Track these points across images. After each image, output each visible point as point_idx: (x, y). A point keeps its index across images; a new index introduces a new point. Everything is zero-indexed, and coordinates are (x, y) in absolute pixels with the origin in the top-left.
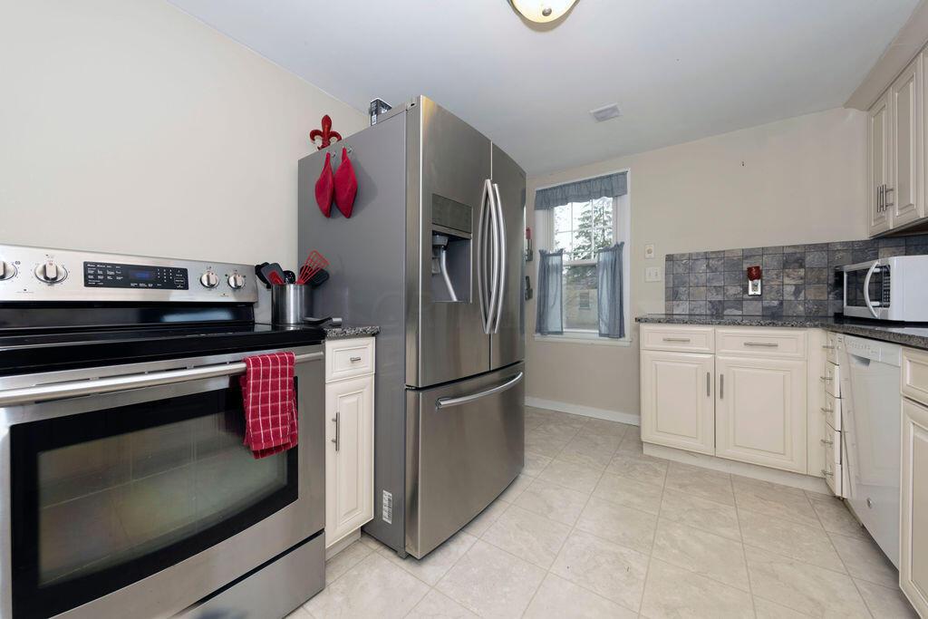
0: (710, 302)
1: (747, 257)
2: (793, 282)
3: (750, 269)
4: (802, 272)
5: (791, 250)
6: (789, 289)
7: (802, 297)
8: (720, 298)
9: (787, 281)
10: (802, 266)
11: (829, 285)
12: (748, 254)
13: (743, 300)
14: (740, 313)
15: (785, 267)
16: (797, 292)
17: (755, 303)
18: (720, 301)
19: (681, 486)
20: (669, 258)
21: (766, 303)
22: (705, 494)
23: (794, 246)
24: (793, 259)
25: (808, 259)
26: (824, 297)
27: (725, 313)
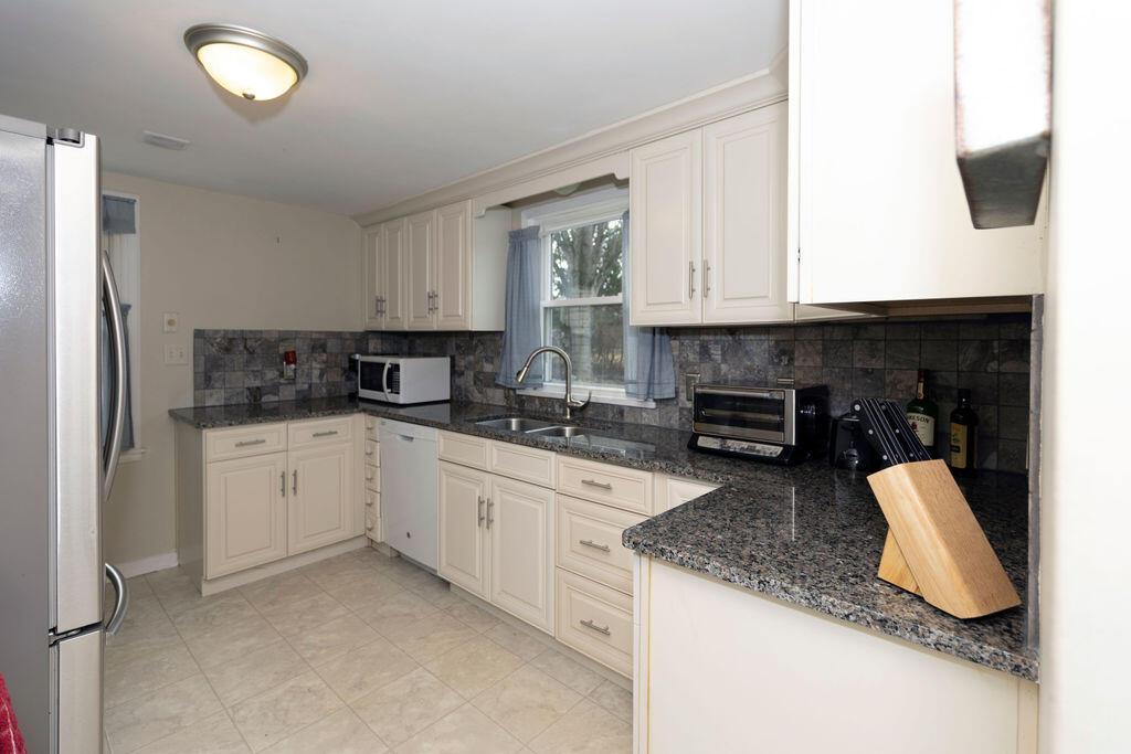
0: (248, 389)
1: (283, 340)
2: (318, 366)
3: (287, 354)
4: (324, 357)
5: (317, 336)
6: (316, 373)
7: (324, 381)
8: (257, 383)
9: (314, 364)
10: (324, 351)
11: (342, 368)
12: (284, 337)
13: (281, 384)
14: (276, 399)
15: (313, 352)
16: (321, 376)
17: (289, 386)
18: (258, 388)
19: (272, 603)
20: (199, 334)
21: (299, 387)
22: (297, 596)
23: (320, 333)
24: (318, 344)
25: (329, 344)
26: (339, 379)
27: (263, 400)
